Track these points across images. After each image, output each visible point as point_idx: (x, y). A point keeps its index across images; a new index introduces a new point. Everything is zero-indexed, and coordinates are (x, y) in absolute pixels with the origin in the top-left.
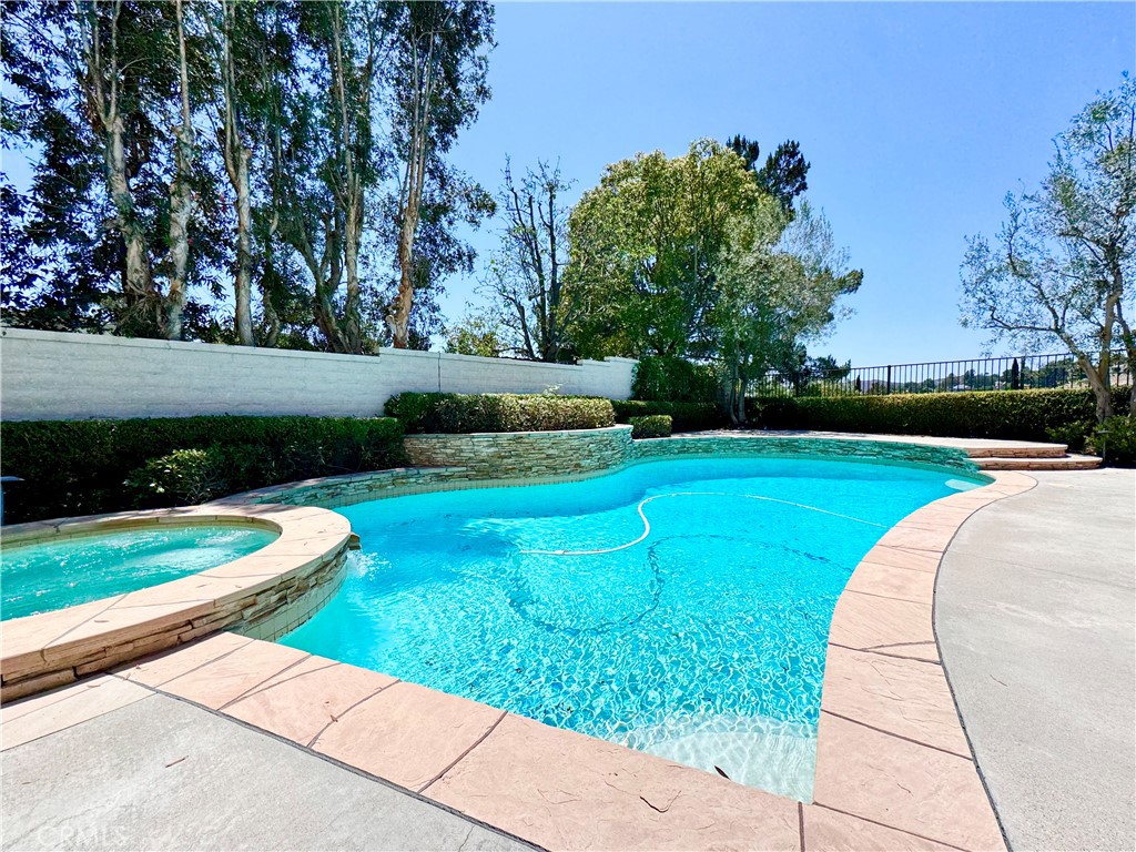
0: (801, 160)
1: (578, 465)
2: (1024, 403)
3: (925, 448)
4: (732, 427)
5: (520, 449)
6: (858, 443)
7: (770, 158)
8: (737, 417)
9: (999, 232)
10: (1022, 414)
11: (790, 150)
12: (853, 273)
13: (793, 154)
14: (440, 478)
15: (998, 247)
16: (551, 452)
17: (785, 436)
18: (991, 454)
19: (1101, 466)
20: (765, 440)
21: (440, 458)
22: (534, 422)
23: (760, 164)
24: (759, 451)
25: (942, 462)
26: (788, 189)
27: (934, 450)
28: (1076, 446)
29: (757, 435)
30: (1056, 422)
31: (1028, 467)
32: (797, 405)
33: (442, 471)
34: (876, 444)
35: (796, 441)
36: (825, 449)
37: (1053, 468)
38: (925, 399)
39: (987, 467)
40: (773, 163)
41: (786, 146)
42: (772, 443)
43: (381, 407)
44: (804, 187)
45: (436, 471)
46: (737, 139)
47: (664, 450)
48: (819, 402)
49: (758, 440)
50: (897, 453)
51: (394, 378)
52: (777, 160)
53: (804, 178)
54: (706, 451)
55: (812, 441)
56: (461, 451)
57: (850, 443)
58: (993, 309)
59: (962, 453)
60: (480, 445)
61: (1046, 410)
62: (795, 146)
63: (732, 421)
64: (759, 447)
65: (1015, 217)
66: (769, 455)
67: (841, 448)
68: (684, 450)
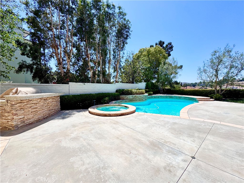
0: (172, 45)
1: (143, 100)
2: (206, 91)
3: (191, 98)
4: (161, 94)
5: (136, 97)
6: (181, 97)
7: (166, 45)
8: (161, 92)
9: (202, 67)
10: (206, 93)
11: (170, 44)
12: (181, 66)
13: (171, 44)
14: (126, 101)
15: (202, 68)
16: (139, 98)
17: (170, 95)
18: (200, 99)
19: (214, 100)
20: (167, 96)
21: (125, 98)
22: (137, 94)
23: (165, 45)
24: (166, 98)
25: (193, 100)
26: (170, 50)
27: (192, 98)
28: (212, 98)
29: (165, 95)
30: (210, 94)
31: (204, 101)
32: (171, 90)
33: (126, 100)
34: (184, 97)
35: (172, 96)
36: (177, 98)
37: (208, 101)
38: (192, 90)
39: (199, 101)
40: (167, 46)
41: (169, 43)
42: (168, 96)
43: (115, 91)
44: (172, 50)
45: (125, 100)
46: (161, 41)
47: (152, 97)
48: (175, 90)
49: (166, 96)
50: (187, 98)
51: (117, 87)
52: (168, 45)
53: (172, 49)
54: (158, 98)
55: (174, 96)
56: (128, 98)
57: (180, 97)
58: (201, 77)
59: (196, 99)
60: (130, 97)
61: (209, 92)
62: (171, 43)
63: (160, 93)
64: (166, 97)
65: (204, 64)
66: (168, 98)
67: (179, 97)
68: (155, 97)
